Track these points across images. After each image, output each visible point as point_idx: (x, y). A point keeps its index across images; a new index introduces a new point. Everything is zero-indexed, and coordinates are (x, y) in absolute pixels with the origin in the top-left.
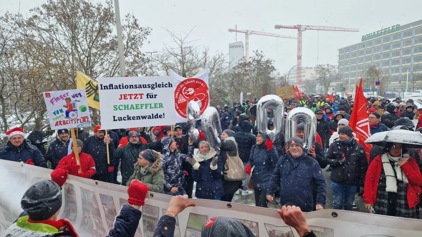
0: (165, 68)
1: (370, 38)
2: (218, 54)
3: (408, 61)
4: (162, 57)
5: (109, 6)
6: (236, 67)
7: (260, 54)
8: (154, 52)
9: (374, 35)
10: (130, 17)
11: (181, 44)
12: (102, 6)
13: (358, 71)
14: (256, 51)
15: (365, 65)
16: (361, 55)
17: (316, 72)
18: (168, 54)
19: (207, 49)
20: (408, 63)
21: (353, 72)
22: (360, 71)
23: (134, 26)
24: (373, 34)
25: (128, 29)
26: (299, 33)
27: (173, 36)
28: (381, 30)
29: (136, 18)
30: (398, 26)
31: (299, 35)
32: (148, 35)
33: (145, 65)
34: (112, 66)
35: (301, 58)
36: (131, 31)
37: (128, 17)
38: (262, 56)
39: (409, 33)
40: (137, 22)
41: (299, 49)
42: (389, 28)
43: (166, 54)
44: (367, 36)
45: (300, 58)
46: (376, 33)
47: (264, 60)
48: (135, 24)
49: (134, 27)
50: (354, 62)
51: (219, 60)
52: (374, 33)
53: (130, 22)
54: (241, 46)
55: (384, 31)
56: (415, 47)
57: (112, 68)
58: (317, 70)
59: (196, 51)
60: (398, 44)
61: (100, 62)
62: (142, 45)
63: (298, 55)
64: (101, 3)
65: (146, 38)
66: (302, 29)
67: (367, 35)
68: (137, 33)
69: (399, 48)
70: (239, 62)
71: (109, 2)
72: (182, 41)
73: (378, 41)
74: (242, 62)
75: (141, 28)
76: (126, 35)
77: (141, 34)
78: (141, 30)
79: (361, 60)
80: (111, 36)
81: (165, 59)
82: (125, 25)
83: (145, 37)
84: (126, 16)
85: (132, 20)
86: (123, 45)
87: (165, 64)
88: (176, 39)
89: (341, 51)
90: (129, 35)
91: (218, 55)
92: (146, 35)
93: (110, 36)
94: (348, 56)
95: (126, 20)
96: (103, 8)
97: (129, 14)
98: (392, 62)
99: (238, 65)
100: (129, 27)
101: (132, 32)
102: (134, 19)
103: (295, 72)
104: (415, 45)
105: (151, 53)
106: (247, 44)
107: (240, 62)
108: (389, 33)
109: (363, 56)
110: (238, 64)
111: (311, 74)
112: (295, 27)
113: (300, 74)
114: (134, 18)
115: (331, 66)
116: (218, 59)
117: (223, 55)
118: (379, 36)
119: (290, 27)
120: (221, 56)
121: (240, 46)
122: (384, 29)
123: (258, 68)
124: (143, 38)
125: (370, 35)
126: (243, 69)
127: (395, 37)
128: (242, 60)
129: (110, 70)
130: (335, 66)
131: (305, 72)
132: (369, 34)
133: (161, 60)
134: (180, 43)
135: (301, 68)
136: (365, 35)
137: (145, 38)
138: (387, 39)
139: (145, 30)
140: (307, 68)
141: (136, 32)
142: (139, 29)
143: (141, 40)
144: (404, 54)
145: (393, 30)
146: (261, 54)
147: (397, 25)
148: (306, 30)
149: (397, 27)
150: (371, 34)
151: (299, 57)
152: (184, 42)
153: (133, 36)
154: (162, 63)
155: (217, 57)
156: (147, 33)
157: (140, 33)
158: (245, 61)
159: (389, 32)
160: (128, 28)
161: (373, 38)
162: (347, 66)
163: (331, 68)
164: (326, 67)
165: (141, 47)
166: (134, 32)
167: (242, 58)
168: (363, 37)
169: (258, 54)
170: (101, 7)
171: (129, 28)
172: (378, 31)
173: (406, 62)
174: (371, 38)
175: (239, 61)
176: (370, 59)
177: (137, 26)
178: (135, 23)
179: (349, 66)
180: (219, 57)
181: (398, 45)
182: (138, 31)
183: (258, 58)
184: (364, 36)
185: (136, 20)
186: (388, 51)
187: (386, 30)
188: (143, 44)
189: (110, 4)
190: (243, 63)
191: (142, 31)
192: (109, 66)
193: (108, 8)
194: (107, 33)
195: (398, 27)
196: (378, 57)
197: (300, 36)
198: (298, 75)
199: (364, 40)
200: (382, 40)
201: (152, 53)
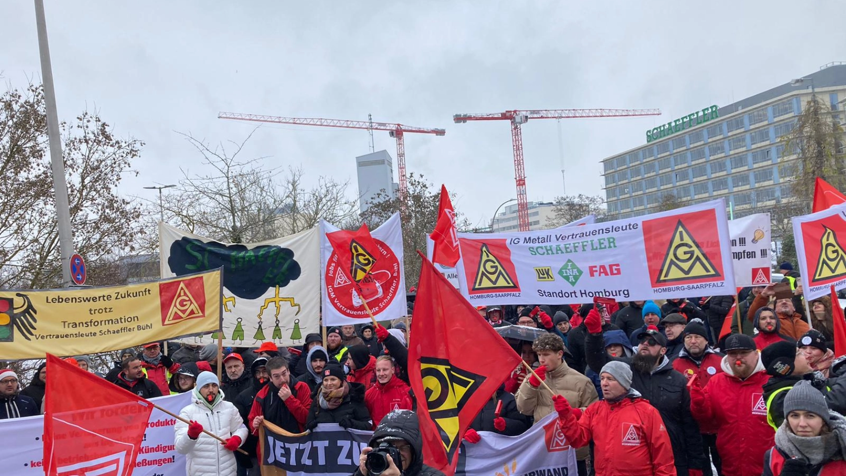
0: (188, 225)
1: (662, 135)
2: (326, 185)
3: (744, 181)
4: (179, 201)
5: (37, 96)
6: (366, 213)
7: (418, 182)
8: (166, 187)
9: (670, 130)
10: (90, 119)
11: (227, 167)
12: (19, 96)
13: (648, 206)
14: (410, 175)
15: (659, 194)
16: (650, 173)
17: (557, 214)
18: (194, 193)
19: (297, 173)
20: (744, 185)
21: (638, 208)
22: (651, 205)
23: (100, 138)
24: (667, 126)
25: (84, 146)
26: (515, 129)
27: (205, 152)
28: (683, 119)
29: (103, 121)
30: (714, 109)
31: (514, 132)
32: (135, 157)
33: (128, 225)
34: (46, 231)
35: (524, 184)
36: (92, 151)
37: (85, 121)
38: (425, 186)
39: (738, 123)
40: (107, 129)
41: (519, 163)
42: (697, 113)
43: (189, 193)
44: (655, 131)
45: (521, 182)
46: (673, 124)
47: (428, 195)
48: (104, 136)
49: (100, 141)
50: (638, 186)
51: (328, 198)
52: (670, 124)
53: (89, 130)
54: (386, 162)
55: (688, 119)
56: (753, 151)
57: (46, 236)
58: (557, 209)
59: (270, 181)
60: (719, 145)
61: (14, 224)
62: (119, 181)
63: (518, 176)
64: (16, 91)
65: (129, 164)
66: (518, 119)
67: (656, 129)
68: (106, 154)
69: (723, 155)
70: (373, 200)
71: (36, 89)
72: (229, 161)
73: (680, 141)
74: (381, 200)
75: (117, 142)
76: (80, 161)
77: (117, 156)
78: (117, 145)
79: (651, 182)
80: (41, 165)
81: (187, 205)
82: (75, 139)
83: (125, 163)
84: (78, 118)
85: (94, 127)
86: (69, 186)
87: (186, 217)
88: (213, 158)
89: (608, 163)
90: (86, 159)
91: (324, 187)
92: (129, 156)
93: (38, 165)
94: (623, 175)
95: (78, 126)
96: (22, 101)
97: (86, 114)
98: (713, 185)
99: (372, 207)
100: (87, 141)
101: (93, 153)
102: (100, 123)
103: (515, 215)
104: (754, 146)
105: (160, 189)
106: (401, 155)
107: (376, 201)
108: (698, 123)
109: (654, 174)
110: (371, 205)
111: (546, 218)
112: (504, 117)
113: (526, 219)
114: (99, 121)
115: (587, 198)
116: (326, 196)
117: (334, 186)
118: (679, 131)
119: (491, 116)
120: (331, 188)
121: (382, 162)
122: (687, 115)
123: (418, 212)
124: (122, 166)
125: (662, 128)
126: (382, 216)
127: (712, 131)
128: (380, 196)
129: (42, 240)
130: (596, 197)
131: (536, 214)
132: (660, 127)
133: (176, 209)
134: (222, 165)
135: (526, 204)
136: (652, 129)
137: (127, 165)
138: (697, 136)
139: (128, 146)
140: (542, 204)
141: (104, 153)
142: (112, 146)
143: (117, 169)
144: (733, 167)
145: (705, 118)
146: (421, 180)
147: (712, 107)
148: (529, 120)
149: (712, 110)
150: (664, 126)
151: (520, 180)
152: (233, 163)
153: (97, 161)
154: (179, 214)
155: (324, 191)
156: (133, 153)
157: (114, 154)
158: (387, 199)
159: (698, 121)
160: (84, 144)
161: (668, 134)
162: (623, 197)
163: (587, 202)
164: (576, 201)
165: (116, 186)
166: (100, 152)
167: (379, 192)
168: (649, 134)
169: (415, 181)
170: (17, 99)
171: (86, 144)
172: (677, 120)
173: (740, 184)
174: (664, 136)
175: (372, 198)
176: (666, 179)
177: (108, 137)
178: (103, 132)
179: (628, 195)
180: (327, 191)
181: (719, 147)
182: (110, 150)
183: (415, 191)
184: (649, 131)
185: (104, 125)
186: (701, 161)
187: (692, 117)
188: (120, 179)
189: (39, 93)
190: (382, 202)
191: (119, 147)
192: (39, 232)
193: (34, 103)
194: (32, 159)
195: (715, 112)
196: (683, 175)
197: (517, 134)
198: (521, 220)
199: (652, 139)
200: (687, 138)
201: (162, 190)
